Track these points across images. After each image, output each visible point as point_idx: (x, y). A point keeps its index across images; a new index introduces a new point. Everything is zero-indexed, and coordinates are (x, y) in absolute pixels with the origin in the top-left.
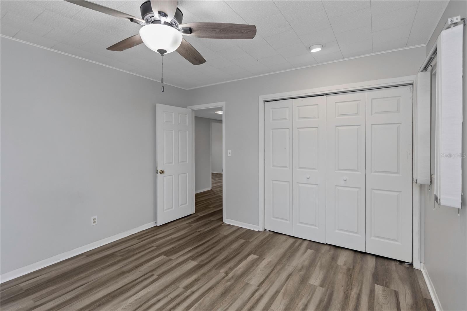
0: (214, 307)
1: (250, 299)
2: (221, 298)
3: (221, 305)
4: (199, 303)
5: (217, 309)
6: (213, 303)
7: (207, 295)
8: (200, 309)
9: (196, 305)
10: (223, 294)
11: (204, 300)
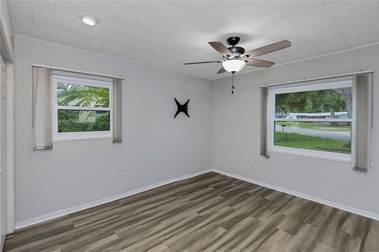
0: (202, 234)
1: (175, 235)
2: (196, 239)
3: (197, 234)
4: (213, 239)
5: (200, 232)
6: (203, 237)
7: (207, 244)
8: (213, 235)
9: (215, 238)
10: (194, 242)
11: (210, 240)
